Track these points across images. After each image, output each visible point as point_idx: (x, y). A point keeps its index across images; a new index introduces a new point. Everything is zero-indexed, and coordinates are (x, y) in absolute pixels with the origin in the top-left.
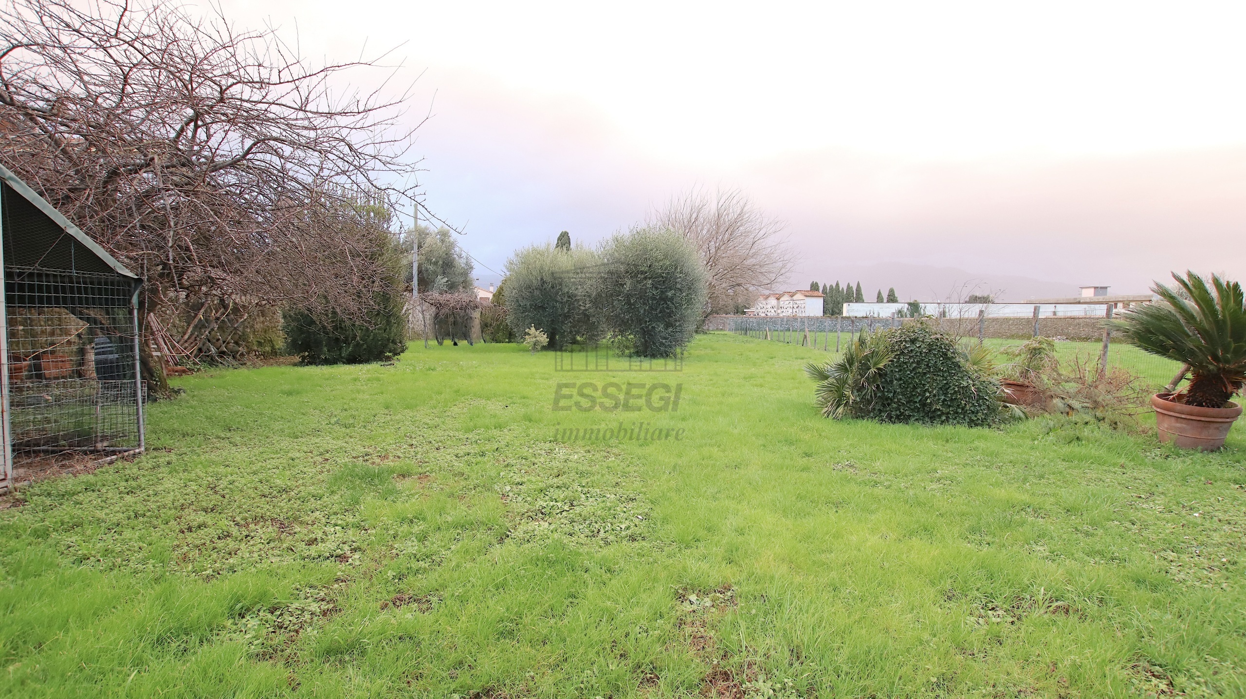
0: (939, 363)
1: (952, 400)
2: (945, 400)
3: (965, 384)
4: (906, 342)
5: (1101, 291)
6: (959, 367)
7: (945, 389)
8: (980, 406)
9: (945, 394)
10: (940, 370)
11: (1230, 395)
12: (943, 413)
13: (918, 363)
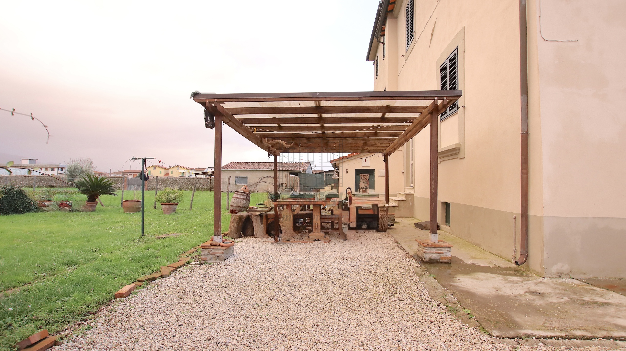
0: (20, 196)
1: (25, 207)
2: (23, 207)
3: (30, 202)
4: (7, 190)
5: (33, 161)
6: (27, 197)
7: (22, 204)
8: (34, 208)
9: (23, 205)
10: (20, 198)
11: (96, 199)
12: (22, 211)
13: (12, 196)
